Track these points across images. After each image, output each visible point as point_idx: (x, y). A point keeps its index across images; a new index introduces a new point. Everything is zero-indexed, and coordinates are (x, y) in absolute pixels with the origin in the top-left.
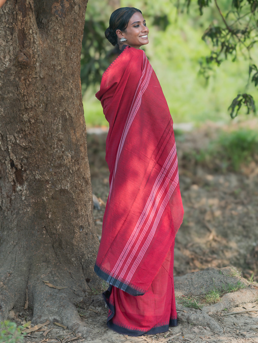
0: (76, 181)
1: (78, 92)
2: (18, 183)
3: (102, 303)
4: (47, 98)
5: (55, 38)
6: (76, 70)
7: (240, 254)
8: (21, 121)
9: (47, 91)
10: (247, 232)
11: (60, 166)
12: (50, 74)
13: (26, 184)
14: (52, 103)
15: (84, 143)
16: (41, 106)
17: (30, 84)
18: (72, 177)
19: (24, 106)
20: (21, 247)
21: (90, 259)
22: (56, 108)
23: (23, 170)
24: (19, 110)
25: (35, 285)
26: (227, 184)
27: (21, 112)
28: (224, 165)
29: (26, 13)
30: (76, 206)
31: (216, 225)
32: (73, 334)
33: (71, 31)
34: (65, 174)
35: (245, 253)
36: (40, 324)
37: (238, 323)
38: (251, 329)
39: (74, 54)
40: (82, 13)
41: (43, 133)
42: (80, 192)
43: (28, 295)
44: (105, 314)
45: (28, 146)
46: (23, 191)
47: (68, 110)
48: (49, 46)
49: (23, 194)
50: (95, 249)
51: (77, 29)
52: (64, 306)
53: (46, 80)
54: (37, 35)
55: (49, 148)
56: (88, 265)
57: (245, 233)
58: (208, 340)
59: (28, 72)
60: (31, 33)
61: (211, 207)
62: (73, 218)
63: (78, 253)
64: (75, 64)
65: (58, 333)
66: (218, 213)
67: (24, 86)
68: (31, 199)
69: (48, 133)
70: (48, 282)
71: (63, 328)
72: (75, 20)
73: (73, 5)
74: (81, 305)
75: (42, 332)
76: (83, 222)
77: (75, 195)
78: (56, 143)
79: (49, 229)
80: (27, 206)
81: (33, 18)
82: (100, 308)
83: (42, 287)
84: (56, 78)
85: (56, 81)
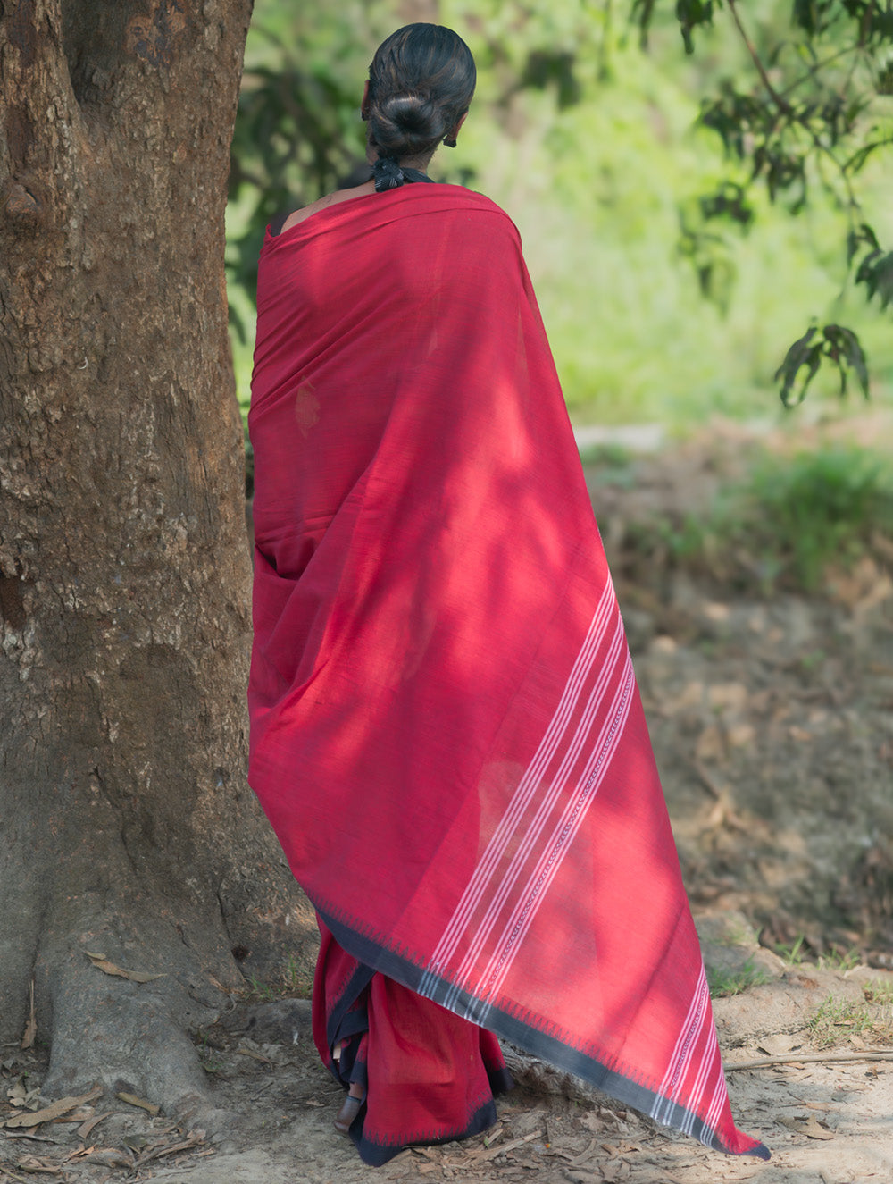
0: (203, 619)
1: (214, 318)
2: (8, 622)
3: (284, 1031)
4: (106, 337)
5: (135, 135)
6: (207, 245)
7: (814, 876)
8: (17, 414)
9: (105, 314)
10: (843, 798)
11: (150, 565)
12: (117, 258)
13: (32, 626)
14: (123, 355)
15: (235, 491)
16: (84, 364)
17: (45, 291)
18: (191, 603)
19: (25, 365)
20: (16, 839)
21: (247, 880)
22: (137, 373)
23: (23, 578)
24: (11, 377)
25: (60, 965)
26: (777, 635)
27: (18, 385)
28: (768, 569)
29: (35, 50)
30: (202, 702)
31: (736, 773)
32: (178, 1132)
33: (190, 113)
34: (166, 595)
35: (834, 870)
36: (72, 1098)
37: (738, 1102)
38: (778, 1122)
39: (202, 188)
40: (230, 52)
41: (93, 456)
42: (218, 655)
43: (35, 1002)
44: (291, 1067)
45: (41, 498)
46: (24, 650)
47: (179, 379)
48: (113, 163)
49: (25, 661)
50: (267, 847)
51: (212, 105)
52: (151, 1039)
53: (101, 276)
54: (74, 126)
55: (112, 508)
56: (243, 901)
57: (833, 804)
58: (629, 1156)
59: (40, 248)
60: (51, 118)
61: (718, 711)
62: (191, 743)
63: (209, 859)
64: (205, 222)
65: (129, 1127)
66: (742, 734)
67: (27, 296)
68: (50, 677)
69: (109, 454)
70: (101, 956)
71: (147, 1112)
72: (206, 73)
73: (200, 25)
74: (212, 1037)
75: (77, 1125)
76: (227, 757)
77: (199, 664)
78: (135, 489)
79: (110, 779)
80: (36, 702)
81: (60, 66)
82: (273, 1046)
83: (81, 975)
84: (139, 272)
85: (135, 281)
